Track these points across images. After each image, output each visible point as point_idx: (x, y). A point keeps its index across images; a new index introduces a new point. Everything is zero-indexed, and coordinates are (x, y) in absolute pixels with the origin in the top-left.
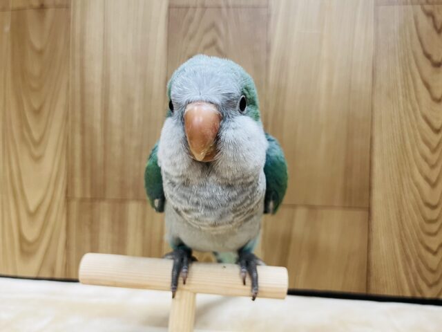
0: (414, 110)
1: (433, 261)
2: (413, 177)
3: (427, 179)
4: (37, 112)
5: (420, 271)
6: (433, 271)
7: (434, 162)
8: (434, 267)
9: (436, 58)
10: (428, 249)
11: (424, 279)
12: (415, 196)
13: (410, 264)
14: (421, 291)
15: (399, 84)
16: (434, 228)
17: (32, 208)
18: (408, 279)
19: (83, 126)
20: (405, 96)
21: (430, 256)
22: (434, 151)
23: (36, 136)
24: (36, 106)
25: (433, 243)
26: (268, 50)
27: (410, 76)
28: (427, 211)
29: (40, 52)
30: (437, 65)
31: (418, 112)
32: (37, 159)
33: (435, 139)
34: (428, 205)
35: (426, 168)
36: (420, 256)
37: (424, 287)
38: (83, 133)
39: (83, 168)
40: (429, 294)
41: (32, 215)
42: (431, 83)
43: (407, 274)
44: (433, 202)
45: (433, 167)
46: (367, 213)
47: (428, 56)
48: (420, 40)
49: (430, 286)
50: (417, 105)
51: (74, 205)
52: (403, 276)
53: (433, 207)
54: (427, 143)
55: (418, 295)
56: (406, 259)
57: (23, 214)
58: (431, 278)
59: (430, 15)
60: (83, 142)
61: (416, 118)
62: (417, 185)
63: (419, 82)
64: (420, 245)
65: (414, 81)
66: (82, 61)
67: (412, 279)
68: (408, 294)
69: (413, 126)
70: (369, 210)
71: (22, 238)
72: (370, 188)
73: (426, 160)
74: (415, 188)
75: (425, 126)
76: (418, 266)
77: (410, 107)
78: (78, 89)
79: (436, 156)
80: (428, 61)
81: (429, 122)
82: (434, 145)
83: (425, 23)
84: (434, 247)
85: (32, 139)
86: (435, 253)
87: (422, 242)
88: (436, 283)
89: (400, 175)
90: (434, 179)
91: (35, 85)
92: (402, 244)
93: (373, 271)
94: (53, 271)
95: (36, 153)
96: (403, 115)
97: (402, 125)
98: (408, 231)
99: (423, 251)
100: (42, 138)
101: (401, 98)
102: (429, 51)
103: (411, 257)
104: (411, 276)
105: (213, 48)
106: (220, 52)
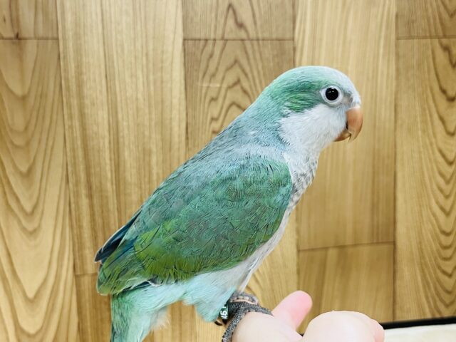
0: (431, 144)
1: (449, 283)
2: (431, 209)
3: (442, 209)
4: (28, 175)
5: (438, 294)
6: (449, 292)
7: (448, 194)
8: (450, 289)
9: (451, 93)
10: (444, 273)
11: (442, 300)
12: (433, 225)
13: (429, 288)
14: (439, 312)
15: (419, 119)
16: (449, 253)
17: (31, 295)
18: (428, 302)
20: (424, 131)
21: (446, 278)
22: (448, 182)
23: (28, 208)
24: (24, 169)
25: (449, 267)
27: (427, 112)
28: (442, 238)
29: (24, 99)
30: (451, 100)
31: (435, 146)
32: (33, 233)
33: (449, 170)
34: (444, 233)
35: (441, 198)
36: (438, 280)
37: (442, 308)
40: (447, 314)
41: (32, 302)
42: (446, 118)
43: (427, 298)
44: (448, 230)
45: (447, 197)
46: (392, 246)
47: (444, 92)
48: (437, 75)
49: (447, 306)
50: (433, 140)
51: (86, 281)
52: (424, 300)
53: (447, 234)
54: (442, 175)
55: (438, 316)
56: (426, 284)
58: (447, 299)
59: (446, 49)
61: (433, 153)
62: (434, 215)
63: (436, 116)
64: (438, 271)
65: (431, 116)
67: (432, 303)
68: (429, 316)
69: (430, 160)
70: (394, 243)
71: (19, 329)
72: (395, 222)
73: (441, 191)
74: (433, 218)
75: (441, 159)
76: (436, 289)
77: (428, 142)
79: (450, 186)
80: (444, 96)
81: (444, 156)
82: (448, 176)
83: (442, 57)
84: (449, 270)
85: (22, 209)
86: (450, 276)
87: (439, 267)
88: (452, 303)
89: (420, 206)
90: (448, 208)
92: (422, 271)
93: (398, 299)
95: (30, 227)
96: (422, 150)
97: (421, 158)
98: (427, 259)
99: (441, 275)
100: (35, 207)
101: (420, 133)
102: (444, 86)
103: (430, 281)
104: (431, 299)
105: (238, 87)
106: (245, 92)
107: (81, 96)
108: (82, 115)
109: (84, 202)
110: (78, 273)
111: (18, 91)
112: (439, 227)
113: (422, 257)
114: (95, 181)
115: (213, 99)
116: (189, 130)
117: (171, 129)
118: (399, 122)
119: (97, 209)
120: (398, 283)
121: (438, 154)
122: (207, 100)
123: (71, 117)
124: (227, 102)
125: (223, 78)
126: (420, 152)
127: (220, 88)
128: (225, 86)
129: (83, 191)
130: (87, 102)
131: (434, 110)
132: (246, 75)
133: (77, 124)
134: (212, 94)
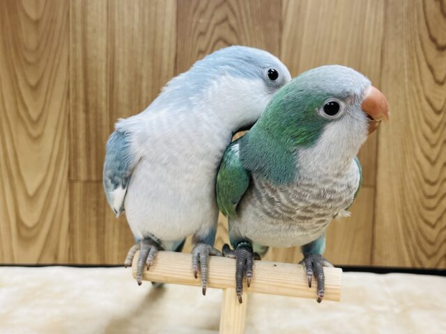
0: (418, 92)
1: (432, 234)
2: (415, 156)
3: (428, 158)
4: (35, 89)
5: (419, 243)
6: (431, 243)
7: (434, 142)
8: (433, 240)
9: (441, 42)
10: (427, 222)
11: (423, 251)
12: (416, 173)
13: (410, 236)
14: (420, 262)
15: (405, 67)
16: (433, 203)
17: (31, 192)
18: (409, 251)
19: (86, 103)
20: (411, 78)
21: (427, 229)
22: (434, 131)
23: (34, 116)
24: (33, 82)
25: (432, 217)
26: (281, 29)
27: (415, 59)
28: (427, 187)
29: (37, 23)
30: (441, 49)
31: (422, 94)
32: (36, 139)
33: (436, 119)
34: (428, 181)
35: (427, 147)
36: (420, 229)
37: (423, 258)
38: (86, 111)
39: (88, 149)
40: (428, 265)
41: (31, 199)
42: (435, 67)
43: (407, 246)
44: (433, 179)
45: (433, 146)
46: (373, 190)
47: (434, 40)
48: (427, 24)
49: (429, 257)
50: (421, 88)
51: (78, 187)
52: (404, 248)
53: (433, 184)
54: (428, 123)
55: (418, 266)
56: (407, 232)
57: (21, 198)
58: (429, 249)
60: (87, 121)
61: (420, 101)
62: (419, 163)
63: (424, 64)
64: (420, 219)
65: (419, 64)
66: (84, 33)
67: (412, 252)
68: (408, 265)
69: (416, 107)
70: (375, 187)
71: (19, 222)
72: (376, 166)
73: (427, 139)
74: (417, 167)
75: (428, 108)
76: (417, 238)
77: (415, 90)
78: (80, 63)
79: (437, 135)
80: (434, 45)
81: (431, 104)
82: (435, 125)
84: (433, 220)
85: (29, 117)
86: (433, 226)
87: (422, 217)
88: (435, 254)
89: (404, 153)
90: (433, 158)
91: (31, 58)
92: (404, 218)
93: (377, 245)
94: (56, 257)
95: (35, 133)
96: (408, 97)
97: (406, 105)
98: (409, 207)
99: (423, 225)
100: (40, 116)
101: (406, 80)
102: (434, 35)
103: (411, 230)
104: (411, 248)
105: (225, 25)
106: (232, 29)
107: (84, 23)
108: (84, 40)
109: (81, 116)
110: (72, 178)
111: (33, 15)
112: (424, 176)
113: (404, 203)
114: (92, 99)
115: (202, 34)
116: (178, 60)
117: (162, 58)
118: (385, 68)
119: (92, 123)
120: (377, 228)
121: (425, 103)
122: (197, 34)
123: (75, 41)
124: (215, 37)
125: (212, 15)
126: (406, 100)
127: (208, 25)
128: (214, 21)
129: (81, 106)
130: (90, 29)
131: (422, 58)
132: (234, 14)
133: (79, 47)
134: (201, 28)
